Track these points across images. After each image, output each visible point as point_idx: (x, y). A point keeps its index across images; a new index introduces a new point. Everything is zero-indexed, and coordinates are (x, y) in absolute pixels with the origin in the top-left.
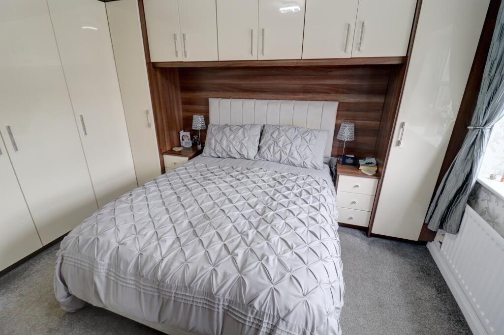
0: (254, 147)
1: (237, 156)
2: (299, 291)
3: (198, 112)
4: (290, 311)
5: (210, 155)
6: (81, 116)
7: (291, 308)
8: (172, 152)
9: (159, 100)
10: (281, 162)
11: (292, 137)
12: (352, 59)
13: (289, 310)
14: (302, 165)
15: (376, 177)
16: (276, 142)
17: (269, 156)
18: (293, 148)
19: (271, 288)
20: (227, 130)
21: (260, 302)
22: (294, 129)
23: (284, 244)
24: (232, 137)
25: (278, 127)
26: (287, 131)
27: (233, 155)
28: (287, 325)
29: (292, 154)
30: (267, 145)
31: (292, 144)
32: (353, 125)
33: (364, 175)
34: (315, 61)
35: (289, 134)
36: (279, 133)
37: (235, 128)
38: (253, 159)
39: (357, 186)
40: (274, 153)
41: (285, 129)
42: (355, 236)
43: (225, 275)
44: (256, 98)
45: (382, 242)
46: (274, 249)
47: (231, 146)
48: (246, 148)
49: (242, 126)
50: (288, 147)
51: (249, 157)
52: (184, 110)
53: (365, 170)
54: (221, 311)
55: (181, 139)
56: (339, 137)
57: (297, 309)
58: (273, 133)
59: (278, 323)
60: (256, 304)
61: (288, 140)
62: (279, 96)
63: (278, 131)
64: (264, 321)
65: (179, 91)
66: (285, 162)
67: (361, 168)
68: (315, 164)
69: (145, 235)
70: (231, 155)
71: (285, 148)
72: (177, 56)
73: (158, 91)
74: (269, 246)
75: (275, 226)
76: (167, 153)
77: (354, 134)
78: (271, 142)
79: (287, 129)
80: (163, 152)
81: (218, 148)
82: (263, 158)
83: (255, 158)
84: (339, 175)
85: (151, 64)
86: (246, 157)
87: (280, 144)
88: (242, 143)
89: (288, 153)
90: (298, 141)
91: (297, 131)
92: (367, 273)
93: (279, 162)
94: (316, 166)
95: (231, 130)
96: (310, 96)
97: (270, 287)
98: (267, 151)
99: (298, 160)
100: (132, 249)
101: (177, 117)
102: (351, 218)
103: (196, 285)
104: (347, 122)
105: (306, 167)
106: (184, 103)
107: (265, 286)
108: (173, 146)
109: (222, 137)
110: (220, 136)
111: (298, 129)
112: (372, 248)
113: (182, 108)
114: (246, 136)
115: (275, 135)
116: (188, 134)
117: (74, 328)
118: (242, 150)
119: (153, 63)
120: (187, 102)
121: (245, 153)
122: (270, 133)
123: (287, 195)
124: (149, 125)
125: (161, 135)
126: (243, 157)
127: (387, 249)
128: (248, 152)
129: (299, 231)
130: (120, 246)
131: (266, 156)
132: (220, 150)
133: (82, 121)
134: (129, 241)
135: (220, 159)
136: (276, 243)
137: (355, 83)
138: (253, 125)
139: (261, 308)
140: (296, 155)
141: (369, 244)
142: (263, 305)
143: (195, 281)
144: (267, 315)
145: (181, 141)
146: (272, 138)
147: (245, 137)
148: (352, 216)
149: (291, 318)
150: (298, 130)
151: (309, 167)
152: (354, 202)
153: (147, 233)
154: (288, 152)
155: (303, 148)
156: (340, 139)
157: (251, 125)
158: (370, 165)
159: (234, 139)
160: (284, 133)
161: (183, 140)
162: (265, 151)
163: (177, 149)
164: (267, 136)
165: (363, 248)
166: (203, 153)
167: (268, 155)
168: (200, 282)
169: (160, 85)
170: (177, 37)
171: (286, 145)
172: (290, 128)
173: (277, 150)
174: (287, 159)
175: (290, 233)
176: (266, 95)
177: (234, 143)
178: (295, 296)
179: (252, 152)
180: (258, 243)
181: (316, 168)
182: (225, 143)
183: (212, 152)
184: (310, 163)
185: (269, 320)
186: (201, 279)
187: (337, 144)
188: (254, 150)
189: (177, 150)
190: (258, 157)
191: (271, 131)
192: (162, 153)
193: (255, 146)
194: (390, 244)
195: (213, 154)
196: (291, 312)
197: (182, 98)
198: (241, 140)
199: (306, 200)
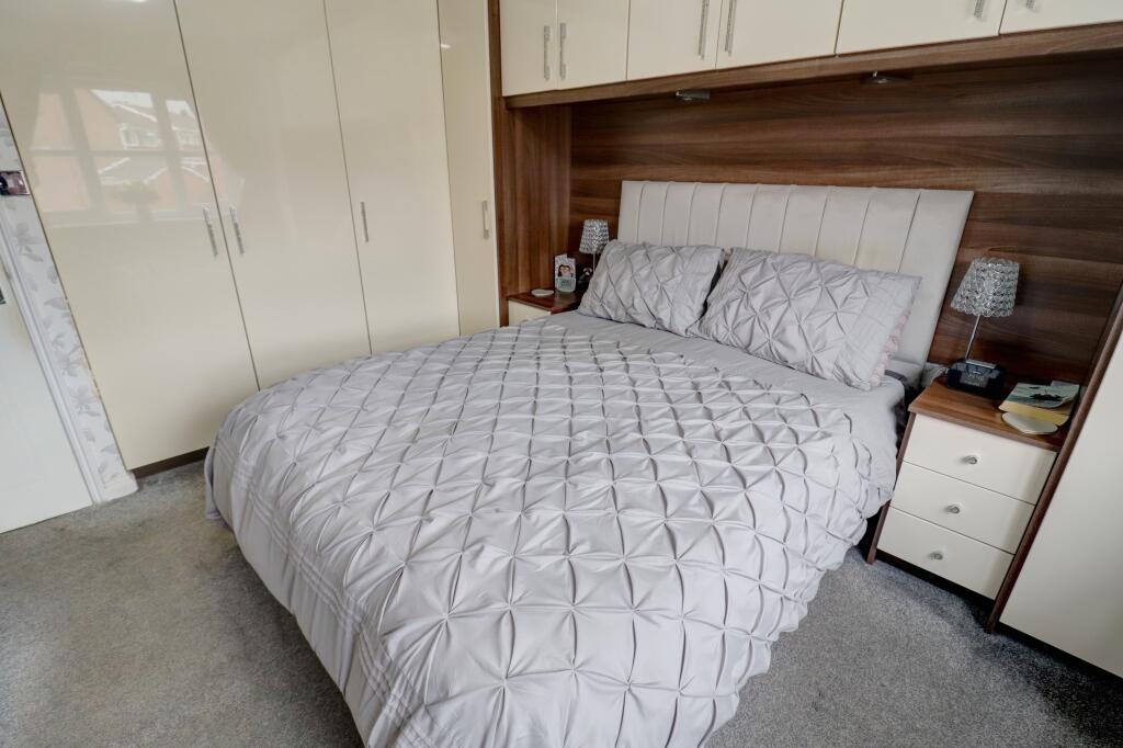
0: (690, 303)
1: (648, 322)
2: (499, 660)
3: (597, 214)
4: (450, 695)
5: (592, 311)
6: (363, 203)
7: (455, 689)
8: (528, 299)
9: (514, 183)
10: (751, 348)
11: (795, 287)
12: (1003, 40)
13: (447, 694)
14: (809, 366)
15: (1046, 444)
16: (746, 296)
17: (722, 330)
18: (790, 316)
19: (442, 620)
20: (639, 255)
21: (402, 643)
22: (809, 264)
23: (562, 534)
24: (644, 273)
25: (761, 257)
26: (783, 270)
27: (639, 319)
28: (431, 728)
29: (784, 331)
30: (724, 302)
31: (790, 305)
32: (1016, 267)
33: (1009, 431)
34: (876, 57)
35: (787, 278)
36: (762, 273)
37: (658, 251)
38: (684, 334)
39: (973, 460)
40: (736, 326)
41: (782, 263)
42: (942, 614)
43: (380, 553)
44: (732, 179)
45: (1034, 665)
46: (523, 537)
47: (637, 294)
48: (671, 303)
49: (675, 250)
50: (776, 313)
51: (675, 329)
52: (575, 209)
53: (1019, 417)
54: (349, 630)
55: (557, 272)
56: (957, 303)
57: (469, 698)
58: (745, 271)
59: (416, 710)
60: (393, 644)
61: (780, 292)
62: (791, 175)
63: (759, 266)
64: (394, 691)
65: (568, 165)
66: (762, 351)
67: (1006, 405)
68: (847, 369)
69: (323, 432)
70: (635, 316)
71: (767, 312)
72: (546, 77)
73: (513, 162)
74: (515, 528)
75: (576, 485)
76: (518, 298)
77: (1012, 298)
78: (732, 294)
79: (787, 263)
80: (509, 294)
81: (610, 296)
82: (707, 332)
83: (686, 330)
84: (914, 415)
85: (503, 100)
86: (667, 326)
87: (757, 302)
88: (662, 289)
89: (771, 331)
90: (810, 299)
91: (814, 270)
92: (917, 730)
93: (746, 349)
94: (851, 375)
95: (647, 256)
96: (884, 173)
97: (437, 618)
98: (720, 316)
99: (798, 352)
100: (287, 450)
101: (554, 224)
102: (938, 556)
103: (330, 555)
104: (998, 257)
105: (817, 375)
106: (576, 193)
107: (429, 609)
108: (535, 284)
109: (624, 271)
110: (620, 270)
111: (821, 265)
112: (984, 666)
113: (571, 203)
114: (677, 272)
115: (748, 278)
116: (572, 262)
117: (230, 575)
118: (659, 307)
119: (507, 98)
120: (581, 191)
121: (664, 315)
122: (738, 270)
123: (684, 428)
124: (486, 234)
125: (507, 257)
126: (659, 326)
127: (1039, 688)
128: (672, 314)
129: (633, 517)
130: (277, 440)
131: (714, 328)
132: (614, 301)
133: (363, 212)
134: (292, 437)
135: (611, 323)
136: (539, 525)
137: (1045, 129)
138: (702, 248)
139: (399, 656)
140: (792, 335)
141: (977, 651)
142: (404, 651)
143: (330, 546)
144: (402, 681)
145: (556, 277)
146: (740, 284)
147: (673, 276)
148: (943, 550)
149: (446, 713)
150: (818, 268)
151: (827, 374)
152: (956, 510)
153: (329, 429)
154: (772, 326)
155: (817, 321)
156: (965, 309)
157: (698, 247)
158: (1046, 403)
159: (648, 277)
160: (774, 274)
161: (560, 274)
162: (716, 314)
163: (539, 293)
164: (729, 277)
165: (947, 656)
166: (581, 306)
167: (720, 327)
168: (337, 550)
169: (518, 144)
170: (551, 34)
171: (775, 304)
172: (799, 261)
173: (747, 317)
174: (767, 345)
175: (603, 513)
176: (756, 172)
177: (645, 289)
178: (480, 665)
179: (684, 316)
180: (497, 511)
181: (848, 383)
182: (625, 284)
183: (597, 304)
184: (832, 366)
185: (404, 695)
186: (340, 546)
187: (953, 325)
188: (688, 311)
189: (538, 295)
190: (695, 330)
191: (743, 265)
192: (505, 297)
193: (693, 301)
194: (1062, 679)
195: (599, 312)
196: (451, 698)
197: (573, 181)
198: (662, 283)
199: (732, 452)
